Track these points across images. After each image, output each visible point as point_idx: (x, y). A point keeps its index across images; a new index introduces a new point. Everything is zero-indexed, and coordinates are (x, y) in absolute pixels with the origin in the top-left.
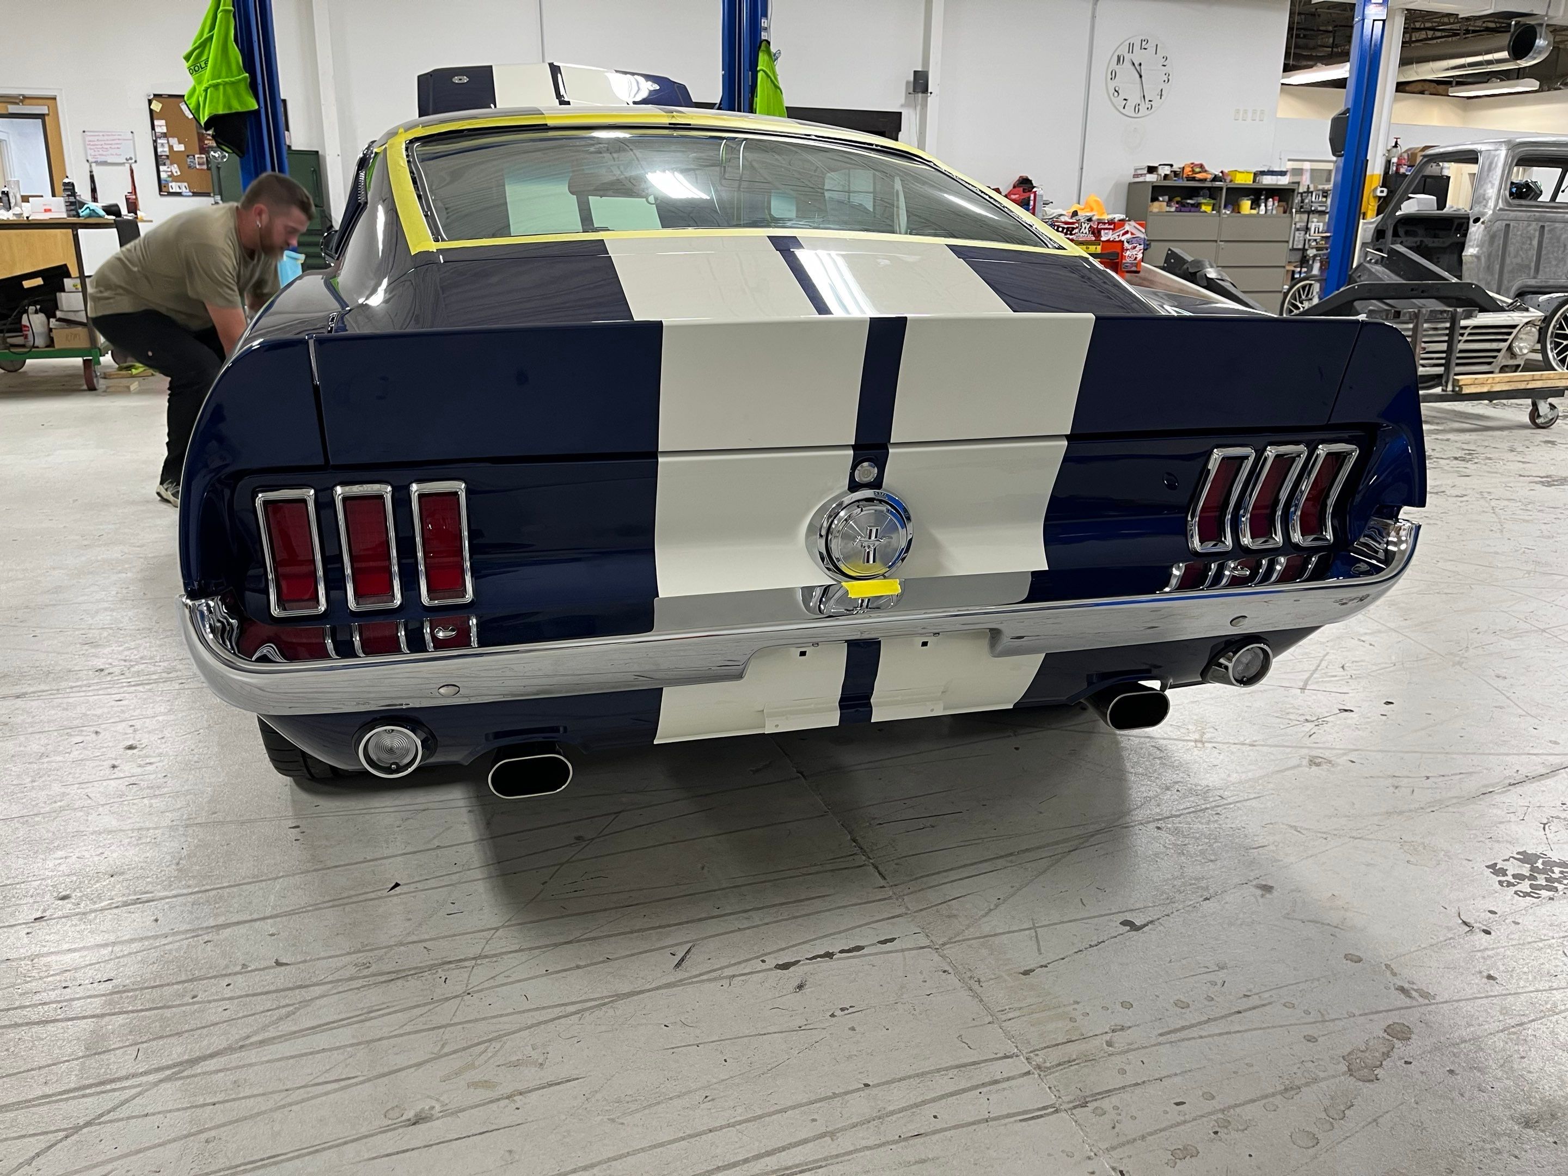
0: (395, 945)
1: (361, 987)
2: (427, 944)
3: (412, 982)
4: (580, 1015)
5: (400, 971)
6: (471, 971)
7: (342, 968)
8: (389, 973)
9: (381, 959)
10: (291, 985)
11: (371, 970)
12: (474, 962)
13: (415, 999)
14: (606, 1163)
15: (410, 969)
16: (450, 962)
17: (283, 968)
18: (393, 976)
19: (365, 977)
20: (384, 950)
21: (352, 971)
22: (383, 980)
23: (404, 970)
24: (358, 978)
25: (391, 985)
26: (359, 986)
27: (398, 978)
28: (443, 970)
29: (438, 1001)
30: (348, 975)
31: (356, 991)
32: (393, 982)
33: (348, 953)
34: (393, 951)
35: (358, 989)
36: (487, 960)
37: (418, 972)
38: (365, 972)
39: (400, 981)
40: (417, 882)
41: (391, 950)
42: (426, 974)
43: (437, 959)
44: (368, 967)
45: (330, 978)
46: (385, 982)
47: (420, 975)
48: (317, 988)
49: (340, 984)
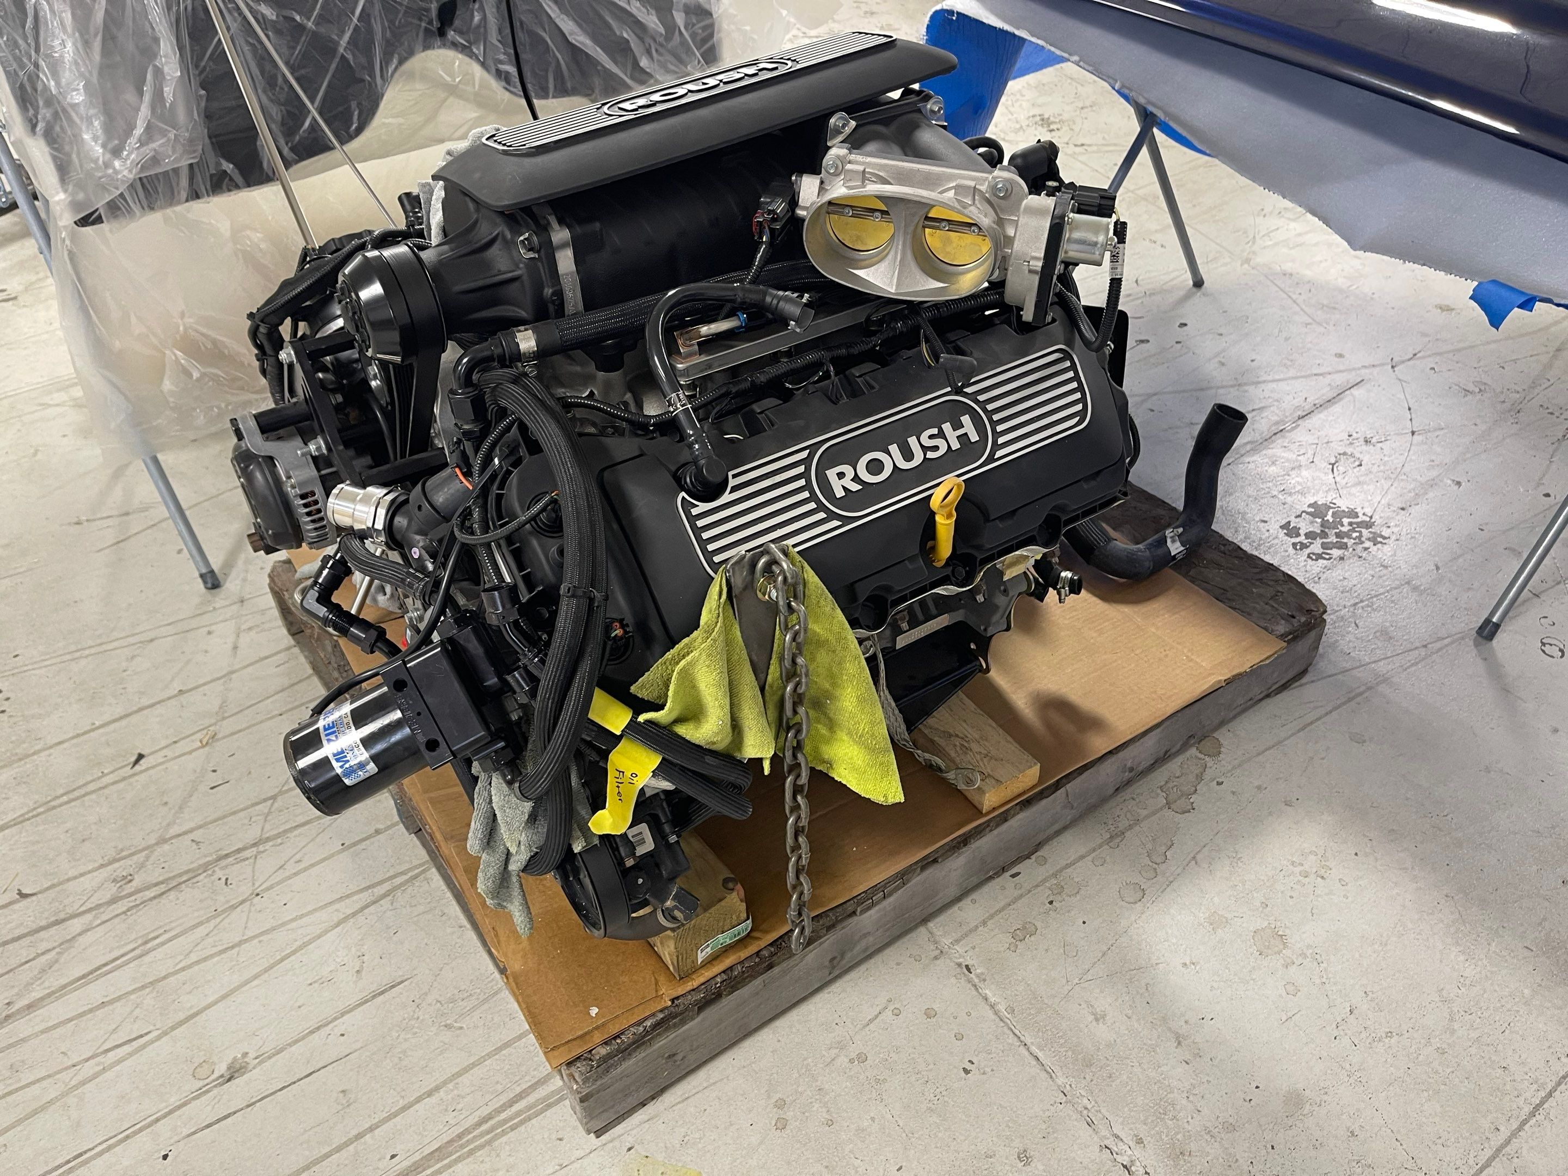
0: (157, 844)
1: (128, 910)
2: (194, 835)
3: (187, 893)
4: (390, 898)
5: (170, 879)
6: (255, 863)
7: (99, 888)
8: (156, 884)
9: (142, 866)
10: (44, 923)
11: (134, 884)
12: (254, 849)
13: (196, 914)
14: (451, 1081)
15: (180, 875)
16: (227, 856)
17: (29, 900)
18: (163, 888)
19: (131, 895)
20: (144, 854)
21: (110, 891)
22: (152, 895)
23: (174, 877)
24: (122, 898)
25: (163, 900)
26: (124, 909)
27: (169, 890)
28: (222, 869)
29: (224, 911)
30: (108, 897)
31: (123, 916)
32: (164, 896)
33: (102, 866)
34: (156, 853)
35: (124, 913)
36: (271, 843)
37: (191, 875)
38: (129, 889)
39: (172, 893)
40: (164, 748)
41: (152, 852)
42: (201, 877)
43: (211, 854)
44: (130, 881)
45: (89, 905)
46: (155, 898)
47: (195, 880)
48: (76, 920)
49: (102, 910)
